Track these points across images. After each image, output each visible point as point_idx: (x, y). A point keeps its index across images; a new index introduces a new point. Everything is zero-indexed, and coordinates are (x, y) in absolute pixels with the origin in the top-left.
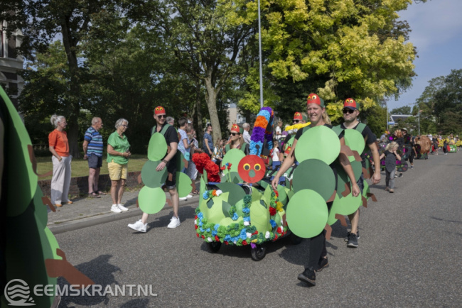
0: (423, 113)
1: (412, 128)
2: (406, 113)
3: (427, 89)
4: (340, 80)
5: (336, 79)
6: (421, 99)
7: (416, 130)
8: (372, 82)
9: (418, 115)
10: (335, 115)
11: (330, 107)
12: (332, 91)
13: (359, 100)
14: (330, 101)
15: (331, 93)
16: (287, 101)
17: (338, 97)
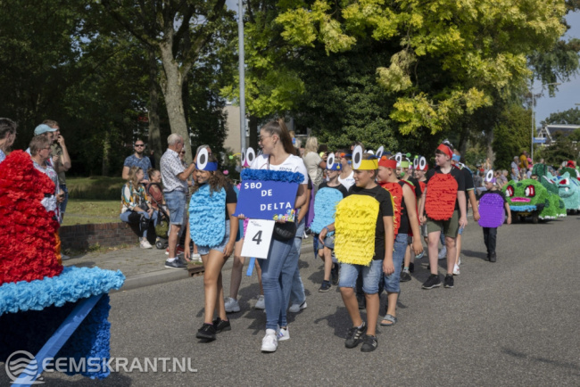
2: (576, 122)
4: (421, 52)
5: (412, 50)
8: (483, 57)
10: (410, 121)
11: (401, 106)
12: (404, 75)
13: (459, 93)
14: (401, 94)
15: (403, 78)
16: (317, 93)
17: (417, 86)
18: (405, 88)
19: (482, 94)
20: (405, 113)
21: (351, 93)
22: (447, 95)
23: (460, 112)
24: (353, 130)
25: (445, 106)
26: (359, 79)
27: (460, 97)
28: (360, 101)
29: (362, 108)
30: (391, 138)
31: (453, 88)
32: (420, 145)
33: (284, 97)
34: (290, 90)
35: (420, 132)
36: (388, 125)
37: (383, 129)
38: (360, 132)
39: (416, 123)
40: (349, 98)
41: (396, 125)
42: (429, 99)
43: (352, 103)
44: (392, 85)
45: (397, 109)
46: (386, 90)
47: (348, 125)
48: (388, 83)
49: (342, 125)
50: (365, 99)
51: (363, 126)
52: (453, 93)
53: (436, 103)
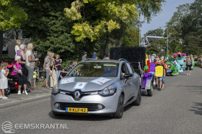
0: (172, 36)
1: (163, 49)
2: (160, 35)
3: (176, 14)
4: (86, 1)
6: (170, 23)
7: (166, 51)
8: (116, 5)
9: (168, 38)
10: (81, 35)
11: (76, 28)
12: (78, 12)
13: (104, 22)
14: (76, 21)
15: (77, 14)
16: (34, 19)
17: (84, 18)
18: (78, 19)
19: (115, 23)
20: (78, 31)
21: (51, 20)
22: (99, 23)
23: (105, 31)
24: (52, 39)
25: (98, 28)
26: (56, 13)
27: (105, 24)
28: (56, 24)
29: (57, 28)
30: (71, 43)
31: (101, 20)
32: (86, 47)
33: (17, 21)
34: (20, 18)
35: (85, 40)
36: (70, 37)
37: (67, 38)
38: (55, 40)
39: (83, 36)
40: (50, 23)
41: (74, 37)
42: (90, 25)
43: (52, 25)
44: (72, 17)
45: (74, 29)
46: (69, 19)
47: (50, 36)
48: (70, 16)
49: (46, 36)
50: (59, 23)
51: (57, 37)
52: (101, 22)
53: (93, 26)
